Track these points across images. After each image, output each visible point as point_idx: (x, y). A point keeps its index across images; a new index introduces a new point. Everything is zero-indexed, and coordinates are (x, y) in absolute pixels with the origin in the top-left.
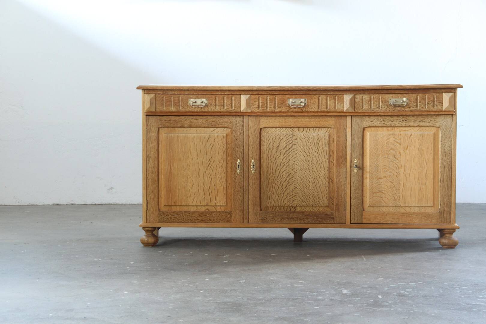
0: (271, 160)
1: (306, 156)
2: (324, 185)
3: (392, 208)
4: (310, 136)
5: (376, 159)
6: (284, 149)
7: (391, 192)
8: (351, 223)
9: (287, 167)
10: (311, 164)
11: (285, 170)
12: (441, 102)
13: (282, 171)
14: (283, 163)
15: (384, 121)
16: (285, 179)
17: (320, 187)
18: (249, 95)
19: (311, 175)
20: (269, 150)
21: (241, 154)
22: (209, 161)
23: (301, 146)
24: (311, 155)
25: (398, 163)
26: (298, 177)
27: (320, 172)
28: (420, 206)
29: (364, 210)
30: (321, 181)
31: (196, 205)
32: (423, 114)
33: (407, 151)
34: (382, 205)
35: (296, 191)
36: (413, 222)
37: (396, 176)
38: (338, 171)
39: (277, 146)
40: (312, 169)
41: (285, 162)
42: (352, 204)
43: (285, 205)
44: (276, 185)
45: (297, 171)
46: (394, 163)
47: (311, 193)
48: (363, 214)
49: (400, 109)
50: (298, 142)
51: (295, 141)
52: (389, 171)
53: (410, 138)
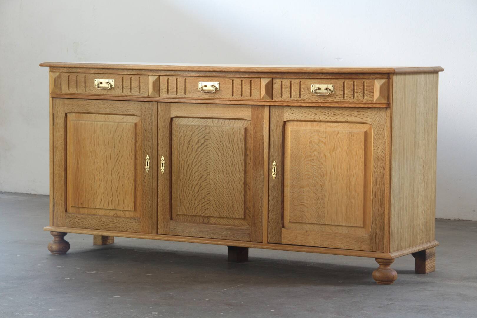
0: (182, 157)
1: (220, 154)
2: (239, 191)
3: (316, 226)
4: (224, 130)
5: (297, 163)
6: (197, 144)
7: (315, 206)
8: (269, 242)
9: (200, 168)
10: (225, 164)
11: (197, 171)
12: (372, 91)
13: (194, 172)
14: (195, 162)
15: (307, 113)
16: (196, 182)
17: (235, 194)
18: (158, 76)
19: (225, 178)
20: (180, 145)
21: (150, 148)
22: (117, 155)
23: (214, 142)
24: (225, 153)
25: (322, 168)
26: (211, 181)
27: (235, 176)
28: (348, 226)
29: (283, 227)
30: (236, 187)
31: (104, 208)
32: (350, 106)
33: (334, 154)
34: (304, 221)
35: (209, 198)
36: (340, 246)
37: (321, 185)
38: (254, 175)
39: (189, 140)
40: (226, 171)
41: (197, 161)
42: (270, 218)
43: (197, 215)
44: (187, 189)
45: (209, 172)
46: (318, 169)
47: (225, 201)
48: (282, 232)
49: (324, 99)
50: (212, 137)
51: (208, 135)
52: (312, 178)
53: (337, 137)
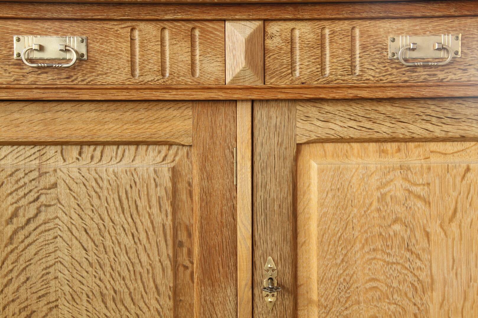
1: (90, 245)
4: (104, 176)
5: (341, 257)
6: (10, 221)
9: (22, 290)
10: (108, 275)
11: (13, 301)
23: (72, 211)
24: (108, 243)
25: (420, 269)
27: (142, 304)
38: (205, 300)
41: (11, 271)
46: (406, 272)
49: (428, 75)
50: (62, 198)
51: (49, 191)
52: (388, 298)
53: (464, 182)
